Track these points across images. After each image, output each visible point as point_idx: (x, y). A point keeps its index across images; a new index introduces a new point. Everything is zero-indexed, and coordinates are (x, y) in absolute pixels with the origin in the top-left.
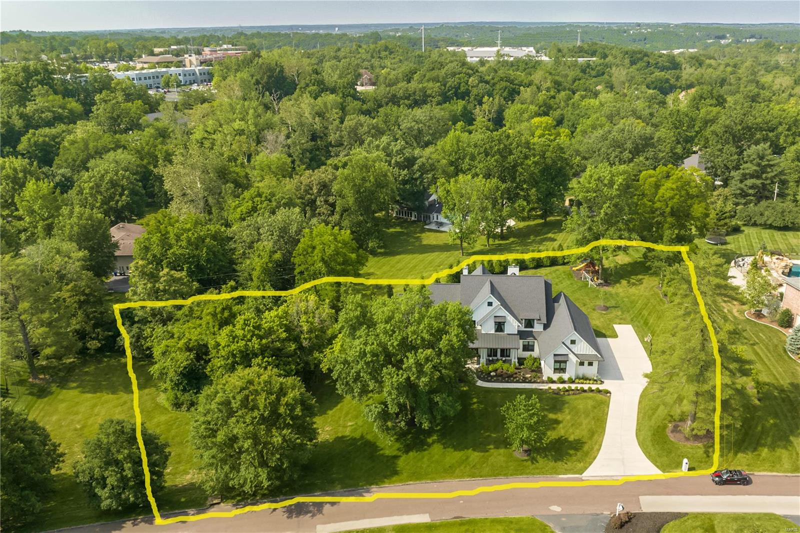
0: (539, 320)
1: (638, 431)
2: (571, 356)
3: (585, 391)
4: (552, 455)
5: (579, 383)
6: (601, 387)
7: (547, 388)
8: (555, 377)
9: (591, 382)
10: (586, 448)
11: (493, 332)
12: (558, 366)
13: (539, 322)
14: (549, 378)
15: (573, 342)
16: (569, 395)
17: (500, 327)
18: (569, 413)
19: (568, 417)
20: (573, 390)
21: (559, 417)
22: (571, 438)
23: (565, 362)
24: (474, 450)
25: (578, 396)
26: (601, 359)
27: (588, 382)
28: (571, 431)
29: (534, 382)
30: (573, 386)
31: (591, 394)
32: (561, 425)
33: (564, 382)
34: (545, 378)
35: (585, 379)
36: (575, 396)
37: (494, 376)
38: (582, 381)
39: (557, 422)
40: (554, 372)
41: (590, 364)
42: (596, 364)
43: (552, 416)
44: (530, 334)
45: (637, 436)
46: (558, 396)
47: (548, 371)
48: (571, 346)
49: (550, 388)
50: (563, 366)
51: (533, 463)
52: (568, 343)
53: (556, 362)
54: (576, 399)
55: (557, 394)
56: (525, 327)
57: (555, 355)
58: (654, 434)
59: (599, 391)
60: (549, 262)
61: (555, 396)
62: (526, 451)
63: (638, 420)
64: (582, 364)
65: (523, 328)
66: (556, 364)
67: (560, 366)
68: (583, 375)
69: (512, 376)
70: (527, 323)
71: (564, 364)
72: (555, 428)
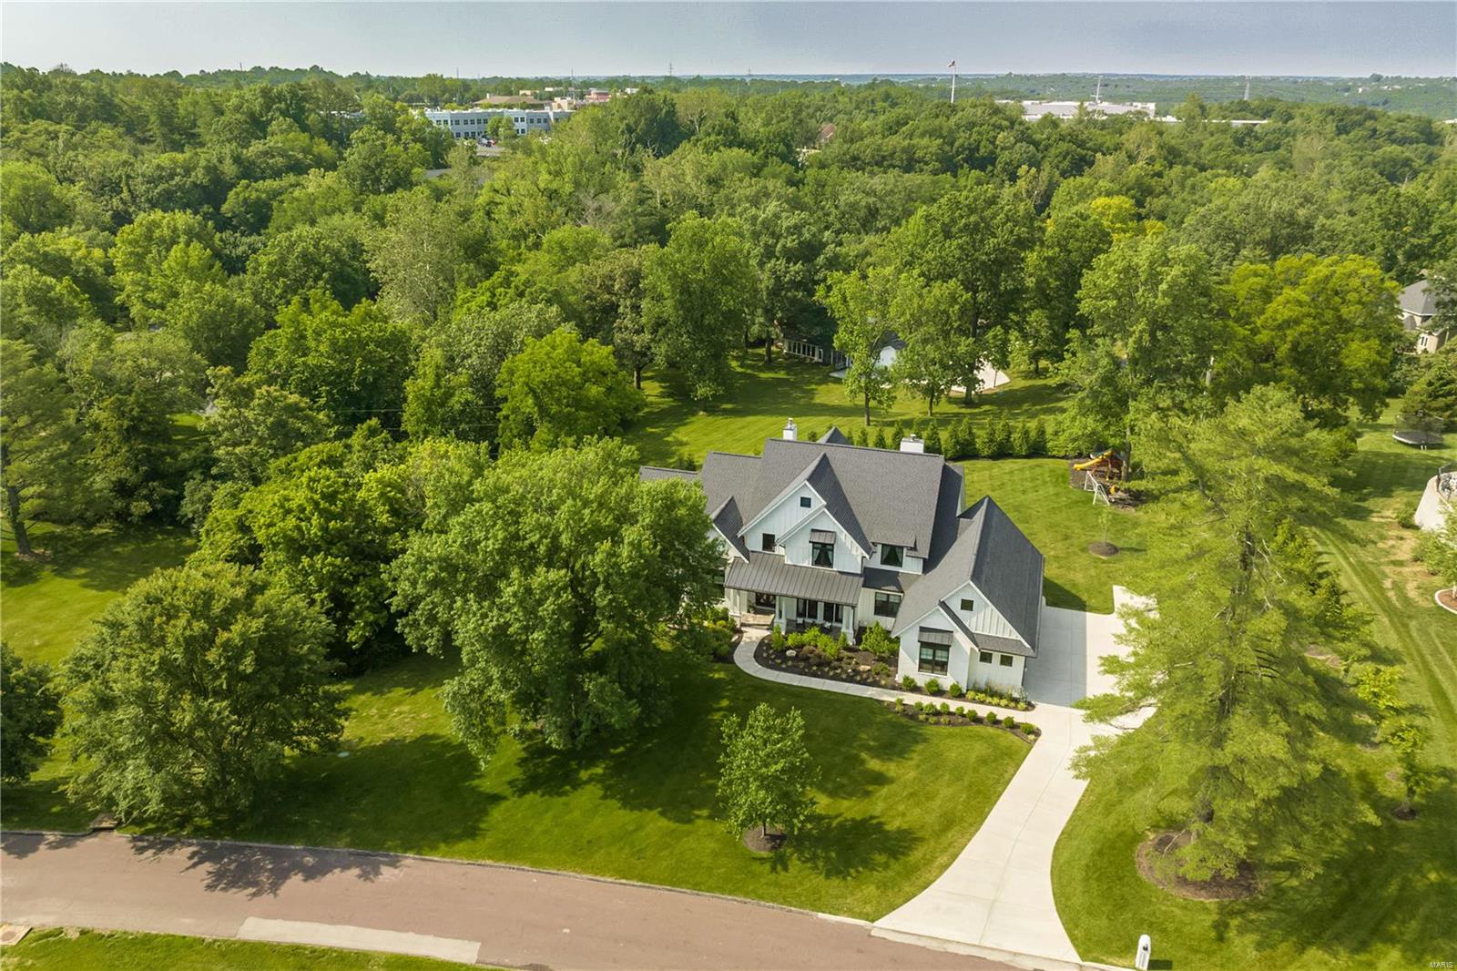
0: (914, 549)
1: (1067, 834)
2: (960, 636)
3: (977, 720)
4: (828, 859)
5: (973, 700)
6: (1019, 717)
7: (893, 700)
8: (922, 679)
9: (1004, 702)
10: (916, 855)
11: (808, 563)
12: (928, 654)
13: (913, 553)
14: (906, 679)
15: (967, 605)
16: (937, 723)
17: (823, 554)
18: (918, 766)
19: (912, 774)
20: (950, 714)
21: (891, 768)
22: (893, 825)
23: (946, 648)
24: (663, 814)
25: (957, 730)
26: (1031, 653)
27: (996, 700)
28: (901, 808)
29: (875, 684)
30: (954, 705)
31: (991, 730)
32: (885, 790)
33: (939, 692)
34: (899, 679)
35: (991, 693)
36: (951, 729)
37: (791, 658)
38: (981, 696)
39: (880, 779)
40: (920, 667)
41: (1007, 661)
42: (1019, 662)
43: (874, 764)
44: (893, 579)
45: (1056, 849)
46: (912, 723)
47: (908, 666)
48: (962, 614)
49: (900, 701)
50: (940, 656)
51: (774, 869)
52: (955, 606)
53: (924, 645)
54: (951, 735)
55: (913, 717)
56: (883, 562)
57: (923, 629)
58: (1100, 853)
59: (1012, 726)
60: (1025, 447)
61: (904, 720)
62: (772, 838)
63: (1076, 811)
64: (986, 658)
65: (876, 562)
66: (924, 650)
67: (934, 655)
68: (987, 684)
69: (828, 663)
70: (886, 553)
71: (944, 653)
72: (867, 794)
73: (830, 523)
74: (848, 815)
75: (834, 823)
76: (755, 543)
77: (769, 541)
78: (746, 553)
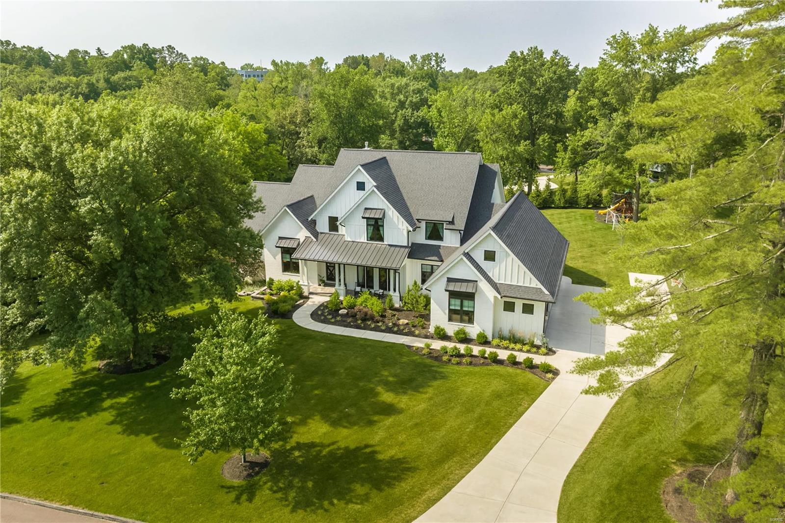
0: (452, 223)
2: (483, 285)
3: (500, 362)
4: (302, 489)
5: (498, 347)
6: (538, 359)
7: (422, 345)
8: (451, 329)
9: (526, 348)
10: (404, 486)
11: (363, 239)
12: (456, 304)
13: (451, 227)
14: (437, 328)
15: (490, 256)
16: (458, 364)
17: (376, 228)
18: (430, 399)
19: (423, 406)
20: (472, 356)
21: (403, 401)
22: (384, 455)
23: (471, 296)
25: (477, 369)
26: (550, 299)
27: (519, 346)
28: (402, 438)
29: (410, 334)
30: (476, 350)
31: (511, 370)
32: (389, 421)
33: (466, 340)
34: (432, 330)
35: (514, 339)
36: (471, 368)
37: (342, 315)
38: (505, 343)
39: (389, 410)
40: (450, 320)
41: (528, 309)
42: (539, 308)
43: (387, 397)
44: (435, 252)
46: (436, 363)
47: (439, 317)
48: (486, 265)
49: (428, 346)
50: (467, 305)
51: (238, 499)
52: (479, 257)
53: (453, 294)
54: (470, 373)
55: (438, 358)
56: (429, 237)
57: (450, 280)
58: (617, 488)
59: (530, 366)
61: (428, 361)
62: (253, 465)
63: (591, 443)
64: (509, 307)
65: (421, 238)
66: (453, 301)
67: (462, 306)
68: (510, 331)
69: (372, 318)
70: (430, 229)
71: (471, 303)
72: (371, 423)
73: (380, 202)
74: (342, 444)
75: (324, 453)
76: (323, 226)
77: (333, 223)
78: (316, 234)
